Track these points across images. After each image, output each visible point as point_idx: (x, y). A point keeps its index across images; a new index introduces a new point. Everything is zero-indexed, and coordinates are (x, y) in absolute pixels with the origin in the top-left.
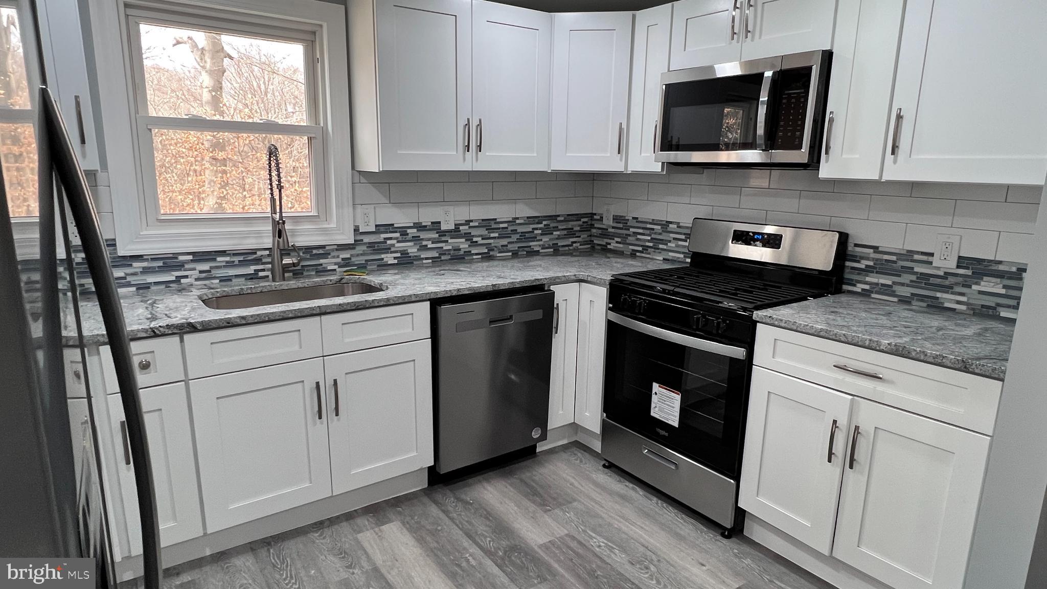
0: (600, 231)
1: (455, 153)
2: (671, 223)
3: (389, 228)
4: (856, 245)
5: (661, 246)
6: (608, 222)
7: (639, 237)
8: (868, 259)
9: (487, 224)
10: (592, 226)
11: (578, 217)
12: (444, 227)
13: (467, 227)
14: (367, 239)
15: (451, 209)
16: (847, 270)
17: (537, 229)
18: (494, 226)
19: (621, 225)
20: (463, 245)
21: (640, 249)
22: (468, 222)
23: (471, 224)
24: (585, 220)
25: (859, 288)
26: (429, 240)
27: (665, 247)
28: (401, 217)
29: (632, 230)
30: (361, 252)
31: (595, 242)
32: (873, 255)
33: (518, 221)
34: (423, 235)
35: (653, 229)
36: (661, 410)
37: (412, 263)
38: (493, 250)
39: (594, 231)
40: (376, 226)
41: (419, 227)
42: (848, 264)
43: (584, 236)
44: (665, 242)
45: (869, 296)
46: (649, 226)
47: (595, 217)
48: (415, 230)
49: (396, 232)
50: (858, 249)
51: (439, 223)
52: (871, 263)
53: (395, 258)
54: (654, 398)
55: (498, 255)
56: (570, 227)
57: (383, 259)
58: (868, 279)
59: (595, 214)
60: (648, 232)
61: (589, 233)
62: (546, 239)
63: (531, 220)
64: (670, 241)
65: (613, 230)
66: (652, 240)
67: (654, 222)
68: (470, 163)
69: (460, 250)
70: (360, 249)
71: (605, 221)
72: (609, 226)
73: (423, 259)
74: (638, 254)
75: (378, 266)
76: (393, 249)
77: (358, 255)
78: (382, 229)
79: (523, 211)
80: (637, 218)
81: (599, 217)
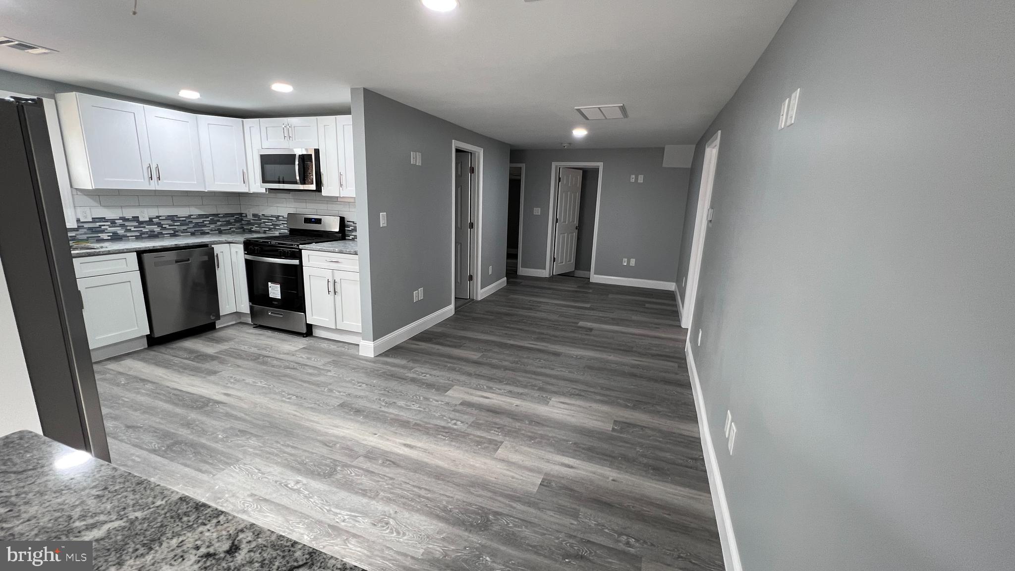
0: (247, 222)
1: (143, 180)
2: (280, 216)
3: (103, 219)
4: (348, 221)
5: (277, 227)
6: (250, 217)
7: (266, 223)
8: (352, 226)
9: (172, 218)
10: (242, 220)
11: (232, 215)
12: (141, 219)
13: (158, 220)
14: (86, 226)
15: (145, 210)
16: (346, 231)
17: (206, 221)
18: (176, 219)
19: (256, 219)
20: (157, 229)
21: (268, 229)
22: (158, 217)
23: (160, 218)
24: (238, 216)
25: (351, 237)
26: (132, 226)
27: (279, 228)
28: (110, 214)
29: (263, 220)
30: (83, 233)
31: (245, 228)
32: (353, 225)
33: (192, 217)
34: (127, 223)
35: (272, 220)
36: (274, 293)
37: (122, 239)
38: (177, 232)
39: (243, 222)
40: (93, 218)
41: (124, 219)
42: (346, 229)
43: (238, 225)
44: (278, 225)
45: (354, 240)
46: (270, 218)
47: (243, 215)
48: (121, 221)
49: (108, 222)
50: (348, 223)
51: (138, 217)
52: (353, 228)
53: (108, 236)
54: (270, 289)
55: (182, 234)
56: (227, 220)
57: (100, 237)
58: (353, 234)
59: (243, 214)
60: (270, 221)
61: (241, 223)
62: (212, 226)
63: (200, 216)
64: (281, 225)
65: (253, 221)
66: (273, 225)
67: (272, 216)
68: (154, 186)
69: (154, 231)
70: (82, 231)
71: (248, 217)
72: (251, 219)
73: (129, 236)
74: (267, 232)
75: (97, 240)
76: (106, 231)
77: (81, 234)
78: (97, 220)
79: (195, 211)
80: (264, 215)
81: (245, 215)
